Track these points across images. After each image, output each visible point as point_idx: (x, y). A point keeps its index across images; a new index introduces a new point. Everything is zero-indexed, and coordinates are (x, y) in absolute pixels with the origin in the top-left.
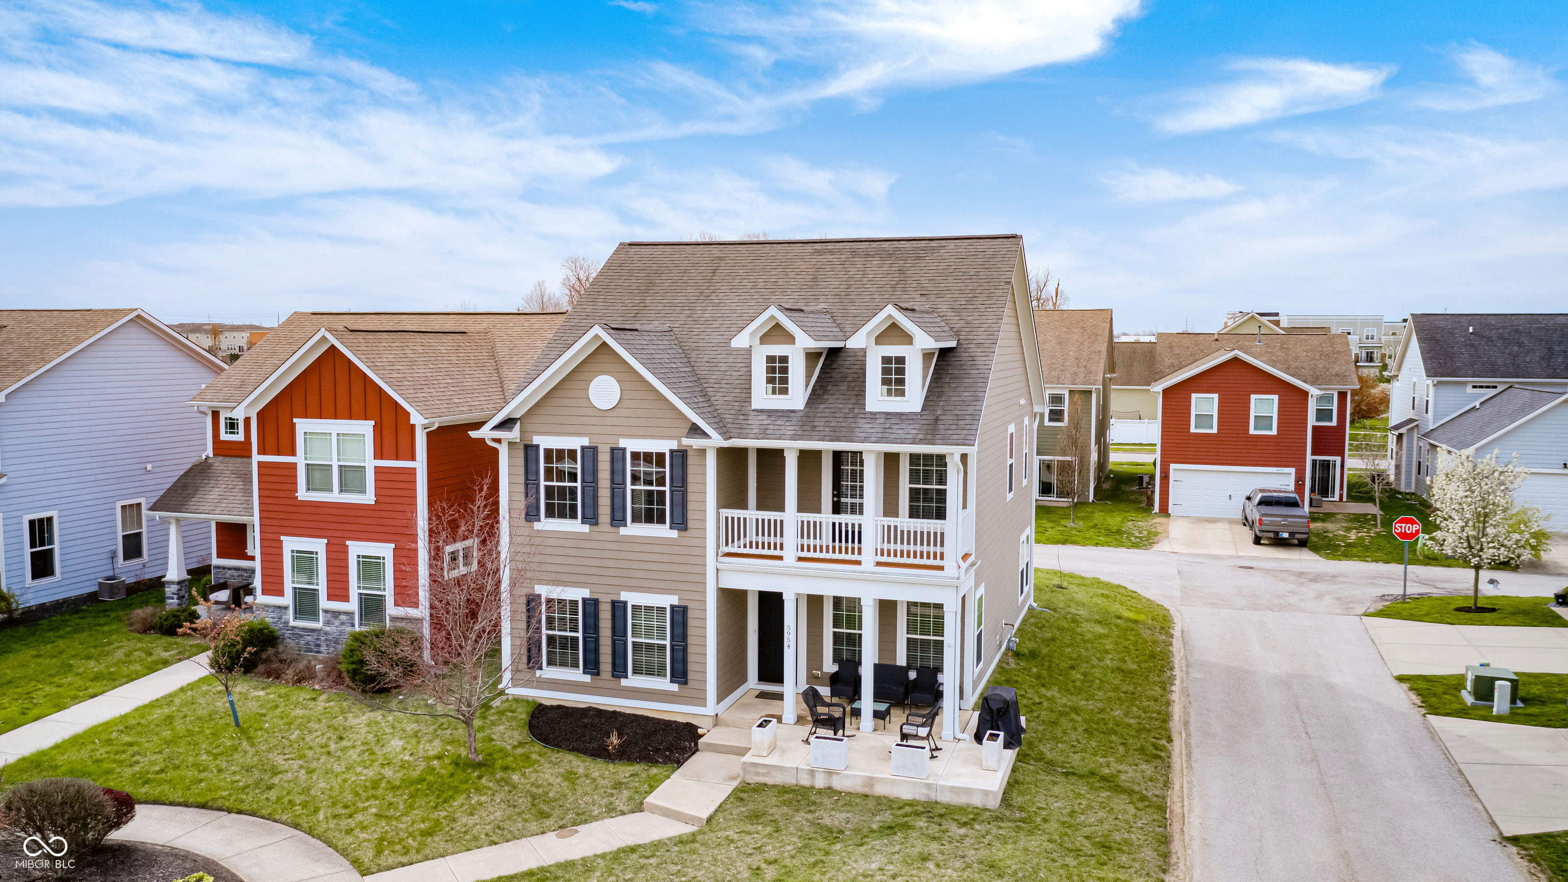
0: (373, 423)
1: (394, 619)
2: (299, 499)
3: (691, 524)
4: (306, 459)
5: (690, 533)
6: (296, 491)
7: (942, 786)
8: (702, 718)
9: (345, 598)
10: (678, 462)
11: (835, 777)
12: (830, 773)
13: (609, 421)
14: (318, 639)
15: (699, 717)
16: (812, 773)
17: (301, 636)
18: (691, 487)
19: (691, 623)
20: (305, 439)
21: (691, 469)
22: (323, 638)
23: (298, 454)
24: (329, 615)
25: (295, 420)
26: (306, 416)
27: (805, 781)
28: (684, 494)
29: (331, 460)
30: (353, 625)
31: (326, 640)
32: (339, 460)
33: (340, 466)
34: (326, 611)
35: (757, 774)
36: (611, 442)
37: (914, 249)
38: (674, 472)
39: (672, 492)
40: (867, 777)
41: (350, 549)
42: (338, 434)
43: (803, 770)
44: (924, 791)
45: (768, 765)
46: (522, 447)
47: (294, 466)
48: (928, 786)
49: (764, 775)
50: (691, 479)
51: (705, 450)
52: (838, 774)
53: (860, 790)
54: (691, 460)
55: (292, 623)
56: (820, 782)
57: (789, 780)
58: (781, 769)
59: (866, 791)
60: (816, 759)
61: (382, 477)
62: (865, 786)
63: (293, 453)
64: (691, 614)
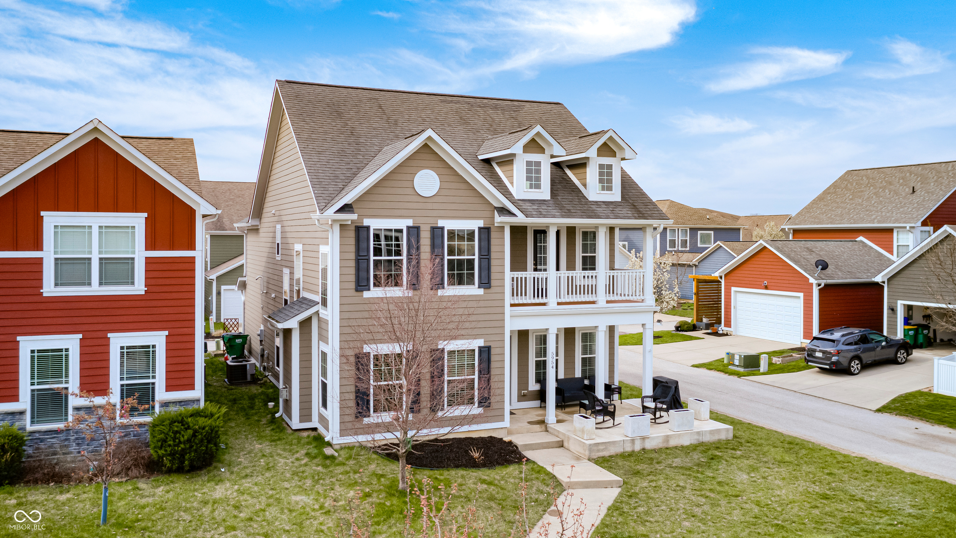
0: (146, 215)
1: (165, 404)
2: (45, 295)
3: (493, 283)
4: (55, 253)
5: (492, 290)
6: (42, 288)
7: (706, 431)
8: (500, 430)
9: (104, 391)
10: (484, 236)
11: (647, 441)
12: (643, 439)
13: (429, 206)
14: (66, 440)
15: (498, 430)
16: (633, 441)
17: (42, 440)
18: (493, 255)
19: (493, 358)
20: (56, 233)
21: (493, 242)
22: (73, 438)
23: (44, 249)
24: (82, 413)
25: (43, 213)
26: (57, 208)
27: (628, 448)
28: (489, 260)
29: (90, 253)
30: (114, 419)
31: (77, 439)
32: (100, 253)
33: (101, 259)
34: (77, 409)
35: (598, 451)
36: (431, 222)
37: (507, 105)
38: (482, 244)
39: (480, 259)
40: (665, 436)
41: (112, 341)
42: (100, 227)
43: (627, 440)
44: (696, 437)
45: (605, 443)
46: (354, 229)
47: (39, 262)
48: (698, 433)
49: (603, 450)
50: (493, 248)
51: (504, 227)
52: (648, 438)
53: (661, 446)
54: (493, 235)
55: (29, 428)
56: (638, 447)
57: (618, 450)
58: (614, 443)
59: (665, 445)
60: (634, 431)
61: (154, 267)
62: (664, 442)
63: (38, 246)
64: (493, 351)
